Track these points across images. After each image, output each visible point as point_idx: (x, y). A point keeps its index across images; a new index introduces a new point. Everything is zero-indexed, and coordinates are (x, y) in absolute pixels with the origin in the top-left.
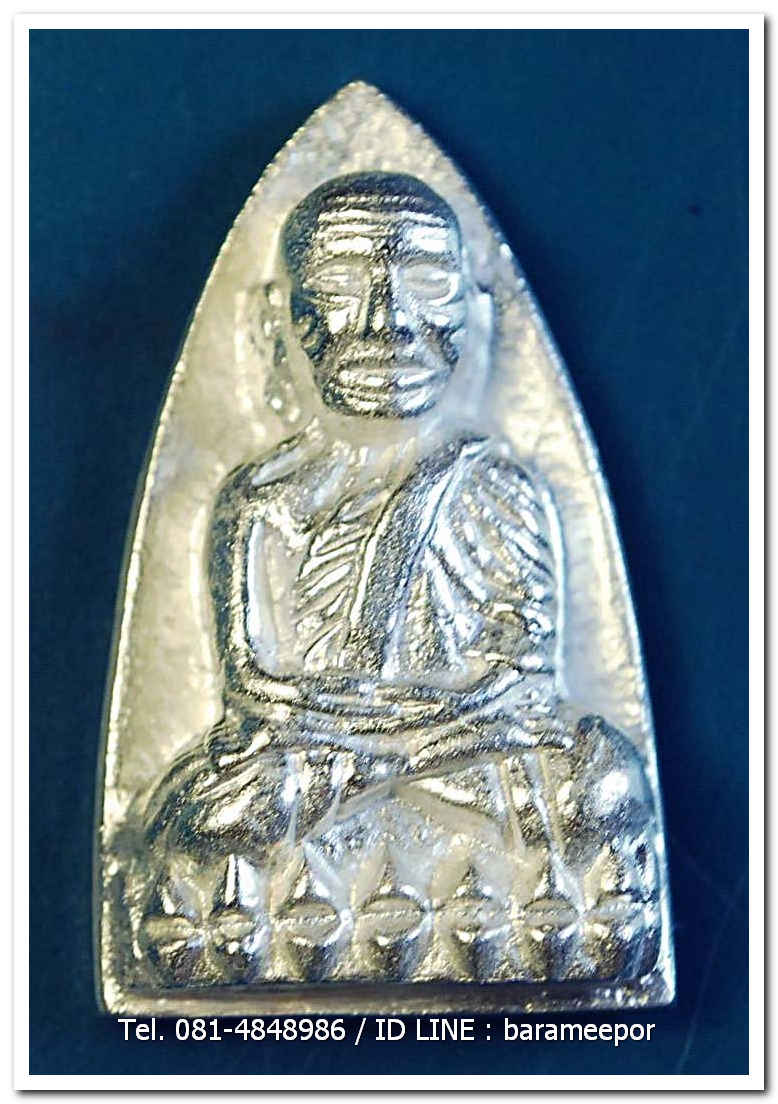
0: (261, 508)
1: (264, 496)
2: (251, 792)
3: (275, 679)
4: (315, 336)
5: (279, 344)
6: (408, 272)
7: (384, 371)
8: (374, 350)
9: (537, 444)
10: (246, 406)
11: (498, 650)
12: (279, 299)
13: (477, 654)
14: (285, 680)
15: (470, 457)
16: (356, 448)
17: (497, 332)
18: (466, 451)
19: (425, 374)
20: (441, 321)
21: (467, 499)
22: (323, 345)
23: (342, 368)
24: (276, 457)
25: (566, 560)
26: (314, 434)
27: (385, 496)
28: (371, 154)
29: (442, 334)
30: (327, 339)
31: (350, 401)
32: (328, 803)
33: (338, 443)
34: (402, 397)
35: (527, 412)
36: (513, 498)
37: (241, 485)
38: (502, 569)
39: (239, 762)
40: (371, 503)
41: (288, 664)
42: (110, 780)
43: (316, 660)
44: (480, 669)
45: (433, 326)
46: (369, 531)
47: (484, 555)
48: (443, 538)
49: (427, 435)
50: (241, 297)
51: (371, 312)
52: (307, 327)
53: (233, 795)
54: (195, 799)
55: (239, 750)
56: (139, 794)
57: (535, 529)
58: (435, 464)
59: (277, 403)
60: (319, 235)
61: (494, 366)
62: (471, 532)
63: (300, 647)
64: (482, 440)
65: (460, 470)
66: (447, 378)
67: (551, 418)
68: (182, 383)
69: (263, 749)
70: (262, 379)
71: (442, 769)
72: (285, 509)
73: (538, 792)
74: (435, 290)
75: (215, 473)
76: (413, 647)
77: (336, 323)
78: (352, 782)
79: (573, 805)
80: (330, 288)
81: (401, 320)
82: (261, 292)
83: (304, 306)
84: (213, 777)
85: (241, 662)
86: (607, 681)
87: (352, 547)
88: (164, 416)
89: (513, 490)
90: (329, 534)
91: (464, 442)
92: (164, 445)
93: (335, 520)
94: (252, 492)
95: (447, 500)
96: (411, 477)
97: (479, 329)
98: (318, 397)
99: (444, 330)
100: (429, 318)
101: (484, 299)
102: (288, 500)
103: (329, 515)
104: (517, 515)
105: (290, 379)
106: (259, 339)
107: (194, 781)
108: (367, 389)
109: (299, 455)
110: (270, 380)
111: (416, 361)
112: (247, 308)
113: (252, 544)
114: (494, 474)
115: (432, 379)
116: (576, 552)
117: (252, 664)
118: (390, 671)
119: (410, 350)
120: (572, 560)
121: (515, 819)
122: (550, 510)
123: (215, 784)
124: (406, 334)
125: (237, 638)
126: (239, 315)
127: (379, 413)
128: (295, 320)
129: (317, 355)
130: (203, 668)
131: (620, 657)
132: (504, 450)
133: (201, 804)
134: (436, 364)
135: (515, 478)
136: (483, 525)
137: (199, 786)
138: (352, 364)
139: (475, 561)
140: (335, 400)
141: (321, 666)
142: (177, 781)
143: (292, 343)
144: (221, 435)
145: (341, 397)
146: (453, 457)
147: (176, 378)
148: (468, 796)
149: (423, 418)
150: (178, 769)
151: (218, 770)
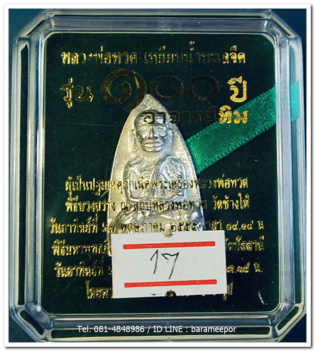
0: (132, 169)
1: (133, 167)
2: (132, 218)
3: (135, 198)
4: (141, 139)
5: (135, 140)
6: (157, 127)
7: (153, 144)
8: (151, 141)
9: (180, 156)
10: (130, 151)
11: (174, 192)
12: (134, 132)
13: (170, 193)
14: (137, 198)
15: (169, 159)
16: (148, 158)
17: (173, 137)
18: (168, 158)
19: (160, 145)
20: (163, 135)
21: (168, 166)
22: (142, 140)
23: (145, 144)
24: (135, 160)
25: (186, 176)
26: (141, 156)
27: (153, 166)
28: (150, 107)
29: (162, 138)
30: (143, 139)
31: (147, 150)
32: (145, 220)
33: (145, 157)
34: (156, 149)
35: (179, 150)
36: (176, 165)
37: (129, 165)
38: (174, 178)
39: (129, 213)
40: (151, 167)
41: (137, 196)
42: (108, 216)
43: (142, 195)
44: (171, 195)
45: (161, 136)
46: (151, 172)
47: (171, 175)
48: (164, 173)
49: (161, 155)
50: (129, 132)
51: (150, 134)
52: (139, 137)
53: (128, 218)
54: (122, 220)
55: (129, 211)
56: (113, 219)
57: (180, 171)
58: (162, 160)
59: (135, 150)
60: (140, 121)
61: (173, 143)
62: (169, 172)
63: (139, 193)
64: (171, 155)
65: (167, 161)
66: (164, 145)
67: (183, 151)
68: (119, 147)
69: (133, 210)
70: (132, 146)
71: (165, 213)
72: (136, 169)
73: (182, 216)
74: (161, 130)
75: (125, 163)
76: (159, 192)
77: (144, 136)
78: (149, 215)
79: (187, 218)
80: (143, 130)
81: (155, 135)
82: (132, 131)
83: (138, 134)
84: (125, 216)
85: (129, 195)
86: (193, 196)
87: (148, 175)
88: (116, 153)
89: (176, 164)
90: (144, 173)
91: (167, 156)
92: (116, 158)
93: (145, 170)
94: (131, 166)
95: (164, 166)
96: (158, 163)
97: (170, 136)
98: (141, 149)
99: (163, 137)
100: (160, 135)
101: (171, 131)
102: (137, 167)
103: (144, 170)
104: (177, 169)
105: (137, 146)
106: (132, 140)
107: (122, 216)
108: (149, 147)
109: (139, 159)
110: (134, 146)
111: (158, 142)
112: (130, 134)
113: (131, 175)
114: (173, 162)
115: (161, 145)
116: (188, 174)
117: (131, 196)
118: (155, 196)
119: (157, 140)
120: (187, 175)
121: (177, 221)
122: (183, 167)
123: (125, 217)
124: (156, 138)
125: (128, 191)
126: (128, 135)
127: (152, 152)
128: (137, 136)
129: (141, 142)
130: (124, 197)
131: (196, 192)
132: (175, 157)
133: (123, 220)
134: (162, 143)
135: (176, 162)
136: (171, 170)
137: (122, 217)
138: (147, 143)
139: (170, 177)
140: (144, 150)
141: (143, 196)
142: (119, 216)
143: (137, 140)
144: (126, 156)
145: (145, 149)
146: (165, 159)
147: (118, 146)
148: (169, 217)
149: (160, 152)
150: (119, 214)
151: (126, 214)
